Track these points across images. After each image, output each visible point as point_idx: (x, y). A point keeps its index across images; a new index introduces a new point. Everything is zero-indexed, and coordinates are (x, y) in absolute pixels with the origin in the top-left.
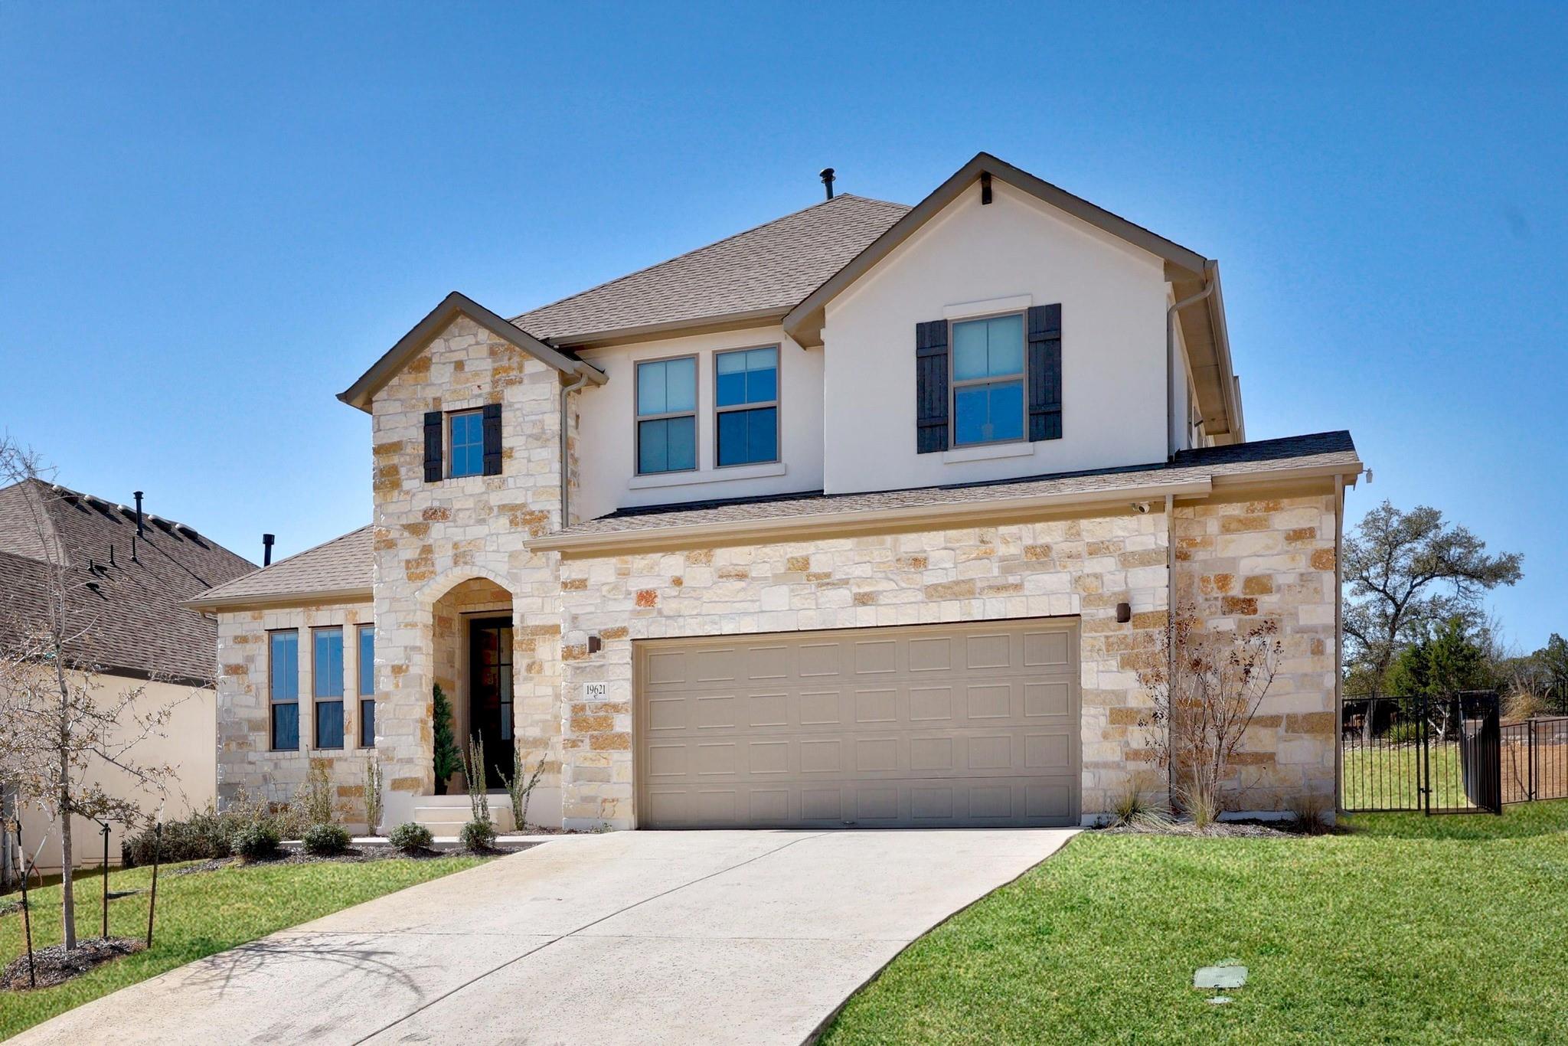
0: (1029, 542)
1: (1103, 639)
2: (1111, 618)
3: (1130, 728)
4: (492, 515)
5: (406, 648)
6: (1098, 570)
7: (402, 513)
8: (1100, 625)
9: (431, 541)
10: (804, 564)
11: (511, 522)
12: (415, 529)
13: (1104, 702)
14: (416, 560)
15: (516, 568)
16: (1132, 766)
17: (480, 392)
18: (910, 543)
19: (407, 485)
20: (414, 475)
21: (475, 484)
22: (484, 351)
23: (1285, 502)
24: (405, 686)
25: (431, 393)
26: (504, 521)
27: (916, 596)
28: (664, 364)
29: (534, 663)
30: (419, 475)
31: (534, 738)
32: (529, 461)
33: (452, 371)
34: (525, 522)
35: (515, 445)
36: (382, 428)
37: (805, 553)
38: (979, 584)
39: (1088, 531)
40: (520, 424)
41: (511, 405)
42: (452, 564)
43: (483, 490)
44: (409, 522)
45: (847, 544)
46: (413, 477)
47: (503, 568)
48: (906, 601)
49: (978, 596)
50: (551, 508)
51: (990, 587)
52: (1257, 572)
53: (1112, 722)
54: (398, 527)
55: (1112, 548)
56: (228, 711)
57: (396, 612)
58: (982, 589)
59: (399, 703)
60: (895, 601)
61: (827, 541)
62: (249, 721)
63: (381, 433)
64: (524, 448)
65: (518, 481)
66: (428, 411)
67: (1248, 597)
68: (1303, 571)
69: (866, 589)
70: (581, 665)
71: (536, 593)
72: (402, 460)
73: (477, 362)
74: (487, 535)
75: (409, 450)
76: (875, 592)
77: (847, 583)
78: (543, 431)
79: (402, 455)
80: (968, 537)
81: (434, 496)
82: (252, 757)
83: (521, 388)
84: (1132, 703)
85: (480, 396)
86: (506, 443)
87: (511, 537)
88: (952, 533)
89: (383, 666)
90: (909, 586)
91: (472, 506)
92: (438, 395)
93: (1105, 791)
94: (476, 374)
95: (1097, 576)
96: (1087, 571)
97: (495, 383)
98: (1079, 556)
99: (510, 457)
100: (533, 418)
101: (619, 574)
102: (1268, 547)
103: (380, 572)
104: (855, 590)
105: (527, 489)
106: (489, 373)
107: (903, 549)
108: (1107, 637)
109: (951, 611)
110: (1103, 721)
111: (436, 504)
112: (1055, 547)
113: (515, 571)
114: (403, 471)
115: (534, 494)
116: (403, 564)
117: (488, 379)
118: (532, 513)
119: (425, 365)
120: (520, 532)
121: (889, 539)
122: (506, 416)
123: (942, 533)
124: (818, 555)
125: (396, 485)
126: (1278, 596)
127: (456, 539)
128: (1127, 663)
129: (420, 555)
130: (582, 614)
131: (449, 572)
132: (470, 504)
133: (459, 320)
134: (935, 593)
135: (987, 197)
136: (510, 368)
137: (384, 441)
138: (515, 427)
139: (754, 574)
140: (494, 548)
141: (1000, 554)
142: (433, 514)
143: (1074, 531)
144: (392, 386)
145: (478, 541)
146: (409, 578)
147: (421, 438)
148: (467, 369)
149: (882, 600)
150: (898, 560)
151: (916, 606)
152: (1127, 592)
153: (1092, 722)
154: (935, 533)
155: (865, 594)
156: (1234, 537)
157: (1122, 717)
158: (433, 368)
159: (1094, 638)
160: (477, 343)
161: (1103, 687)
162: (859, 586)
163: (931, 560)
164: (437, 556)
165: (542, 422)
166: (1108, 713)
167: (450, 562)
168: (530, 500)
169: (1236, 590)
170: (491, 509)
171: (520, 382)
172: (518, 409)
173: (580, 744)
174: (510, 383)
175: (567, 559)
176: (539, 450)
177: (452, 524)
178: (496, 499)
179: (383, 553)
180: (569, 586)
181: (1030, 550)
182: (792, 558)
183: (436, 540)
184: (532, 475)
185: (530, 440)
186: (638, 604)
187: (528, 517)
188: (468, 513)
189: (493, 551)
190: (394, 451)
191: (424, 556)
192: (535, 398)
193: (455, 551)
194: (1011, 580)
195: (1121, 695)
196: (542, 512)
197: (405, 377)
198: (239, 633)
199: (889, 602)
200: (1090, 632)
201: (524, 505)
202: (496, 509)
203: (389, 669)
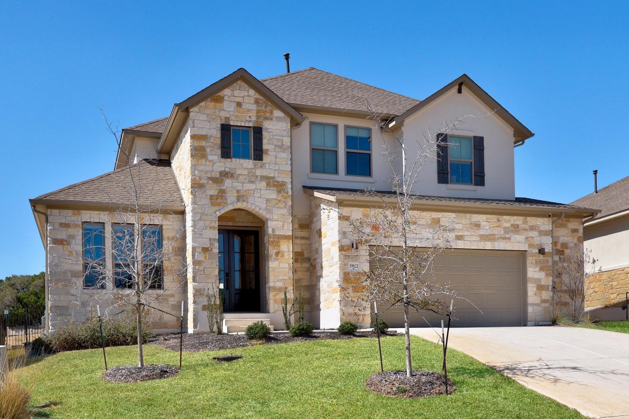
0: (512, 223)
1: (535, 260)
2: (536, 253)
3: (542, 292)
4: (257, 180)
5: (210, 239)
6: (533, 235)
7: (208, 171)
8: (533, 255)
9: (224, 188)
10: (438, 221)
11: (267, 185)
12: (214, 180)
13: (535, 282)
14: (216, 196)
15: (269, 206)
16: (543, 305)
17: (250, 119)
18: (476, 218)
19: (210, 157)
20: (214, 153)
21: (249, 163)
22: (253, 101)
23: (571, 219)
24: (209, 259)
25: (223, 114)
26: (264, 184)
27: (477, 238)
28: (323, 126)
29: (279, 252)
30: (217, 153)
31: (280, 287)
32: (276, 157)
33: (235, 106)
34: (274, 186)
35: (269, 148)
36: (195, 125)
37: (438, 217)
38: (497, 236)
39: (530, 221)
40: (271, 139)
41: (267, 129)
42: (236, 201)
43: (253, 167)
44: (212, 176)
45: (453, 215)
46: (215, 155)
47: (264, 206)
48: (474, 240)
49: (496, 241)
50: (287, 181)
51: (501, 238)
52: (564, 242)
53: (537, 289)
54: (206, 178)
55: (536, 228)
56: (57, 265)
57: (204, 220)
58: (498, 238)
59: (207, 267)
60: (470, 239)
61: (446, 213)
62: (72, 272)
63: (195, 129)
64: (274, 151)
65: (270, 166)
66: (222, 123)
67: (562, 250)
68: (575, 242)
69: (460, 234)
70: (347, 254)
71: (280, 219)
72: (208, 144)
73: (248, 105)
74: (255, 189)
75: (212, 140)
76: (463, 235)
77: (454, 231)
78: (283, 145)
79: (208, 142)
80: (494, 218)
81: (226, 165)
82: (73, 291)
83: (272, 122)
84: (543, 283)
85: (250, 121)
86: (265, 147)
87: (267, 192)
88: (488, 216)
89: (196, 247)
90: (474, 234)
91: (247, 173)
92: (228, 116)
93: (536, 313)
94: (249, 111)
95: (533, 238)
96: (530, 235)
97: (258, 117)
98: (527, 230)
99: (267, 154)
100: (278, 137)
101: (364, 216)
102: (567, 234)
103: (195, 199)
104: (456, 233)
105: (275, 170)
106: (255, 112)
107: (473, 220)
108: (536, 259)
109: (488, 246)
110: (535, 289)
111: (227, 170)
112: (520, 226)
113: (269, 208)
114: (208, 150)
115: (278, 173)
116: (208, 197)
117: (255, 114)
118: (278, 182)
119: (220, 100)
120: (272, 190)
121: (468, 215)
122: (264, 133)
123: (485, 216)
124: (443, 218)
125: (204, 156)
126: (570, 250)
127: (239, 188)
128: (542, 269)
129: (218, 193)
130: (348, 232)
131: (235, 204)
132: (246, 172)
133: (239, 82)
134: (483, 238)
135: (460, 91)
136: (266, 111)
137: (197, 133)
138: (269, 140)
139: (419, 223)
140: (259, 195)
141: (504, 226)
142: (225, 175)
143: (525, 221)
144: (201, 106)
145: (250, 191)
146: (212, 204)
147: (219, 135)
148: (243, 107)
149: (466, 238)
150: (471, 224)
151: (477, 242)
152: (541, 244)
153: (531, 289)
154: (483, 215)
155: (460, 236)
156: (558, 229)
157: (541, 288)
158: (225, 102)
159: (532, 259)
160: (249, 96)
161: (535, 277)
162: (458, 233)
163: (481, 225)
164: (228, 195)
165: (282, 140)
166: (536, 286)
167: (235, 199)
168: (276, 176)
169: (559, 247)
170: (257, 176)
171: (272, 119)
172: (270, 132)
173: (348, 289)
174: (267, 119)
175: (341, 206)
176: (281, 153)
177: (236, 181)
178: (259, 172)
179: (196, 190)
180: (342, 218)
181: (513, 225)
182: (434, 218)
183: (227, 188)
184: (277, 164)
185: (277, 147)
186: (372, 229)
187: (276, 183)
188: (244, 177)
189: (258, 197)
190: (203, 139)
191: (220, 194)
192: (279, 128)
193: (237, 194)
194: (507, 236)
195: (539, 280)
196: (283, 182)
197: (208, 103)
198: (63, 221)
199: (468, 239)
200: (531, 257)
201: (274, 177)
202: (259, 177)
203: (200, 249)
